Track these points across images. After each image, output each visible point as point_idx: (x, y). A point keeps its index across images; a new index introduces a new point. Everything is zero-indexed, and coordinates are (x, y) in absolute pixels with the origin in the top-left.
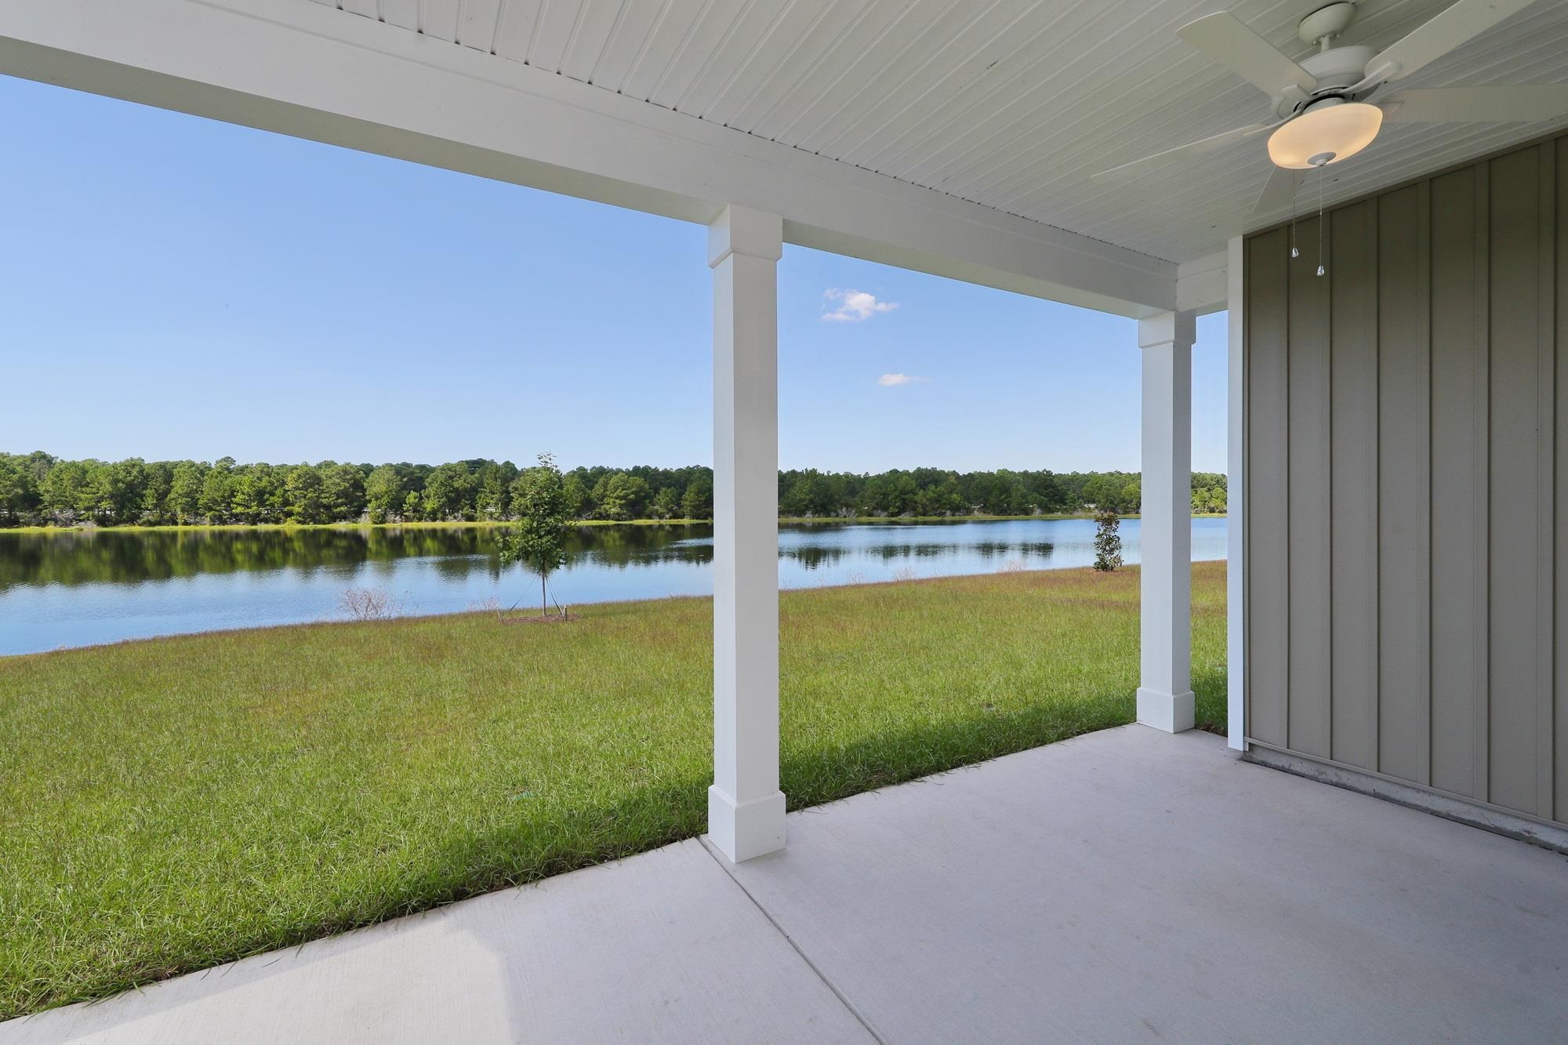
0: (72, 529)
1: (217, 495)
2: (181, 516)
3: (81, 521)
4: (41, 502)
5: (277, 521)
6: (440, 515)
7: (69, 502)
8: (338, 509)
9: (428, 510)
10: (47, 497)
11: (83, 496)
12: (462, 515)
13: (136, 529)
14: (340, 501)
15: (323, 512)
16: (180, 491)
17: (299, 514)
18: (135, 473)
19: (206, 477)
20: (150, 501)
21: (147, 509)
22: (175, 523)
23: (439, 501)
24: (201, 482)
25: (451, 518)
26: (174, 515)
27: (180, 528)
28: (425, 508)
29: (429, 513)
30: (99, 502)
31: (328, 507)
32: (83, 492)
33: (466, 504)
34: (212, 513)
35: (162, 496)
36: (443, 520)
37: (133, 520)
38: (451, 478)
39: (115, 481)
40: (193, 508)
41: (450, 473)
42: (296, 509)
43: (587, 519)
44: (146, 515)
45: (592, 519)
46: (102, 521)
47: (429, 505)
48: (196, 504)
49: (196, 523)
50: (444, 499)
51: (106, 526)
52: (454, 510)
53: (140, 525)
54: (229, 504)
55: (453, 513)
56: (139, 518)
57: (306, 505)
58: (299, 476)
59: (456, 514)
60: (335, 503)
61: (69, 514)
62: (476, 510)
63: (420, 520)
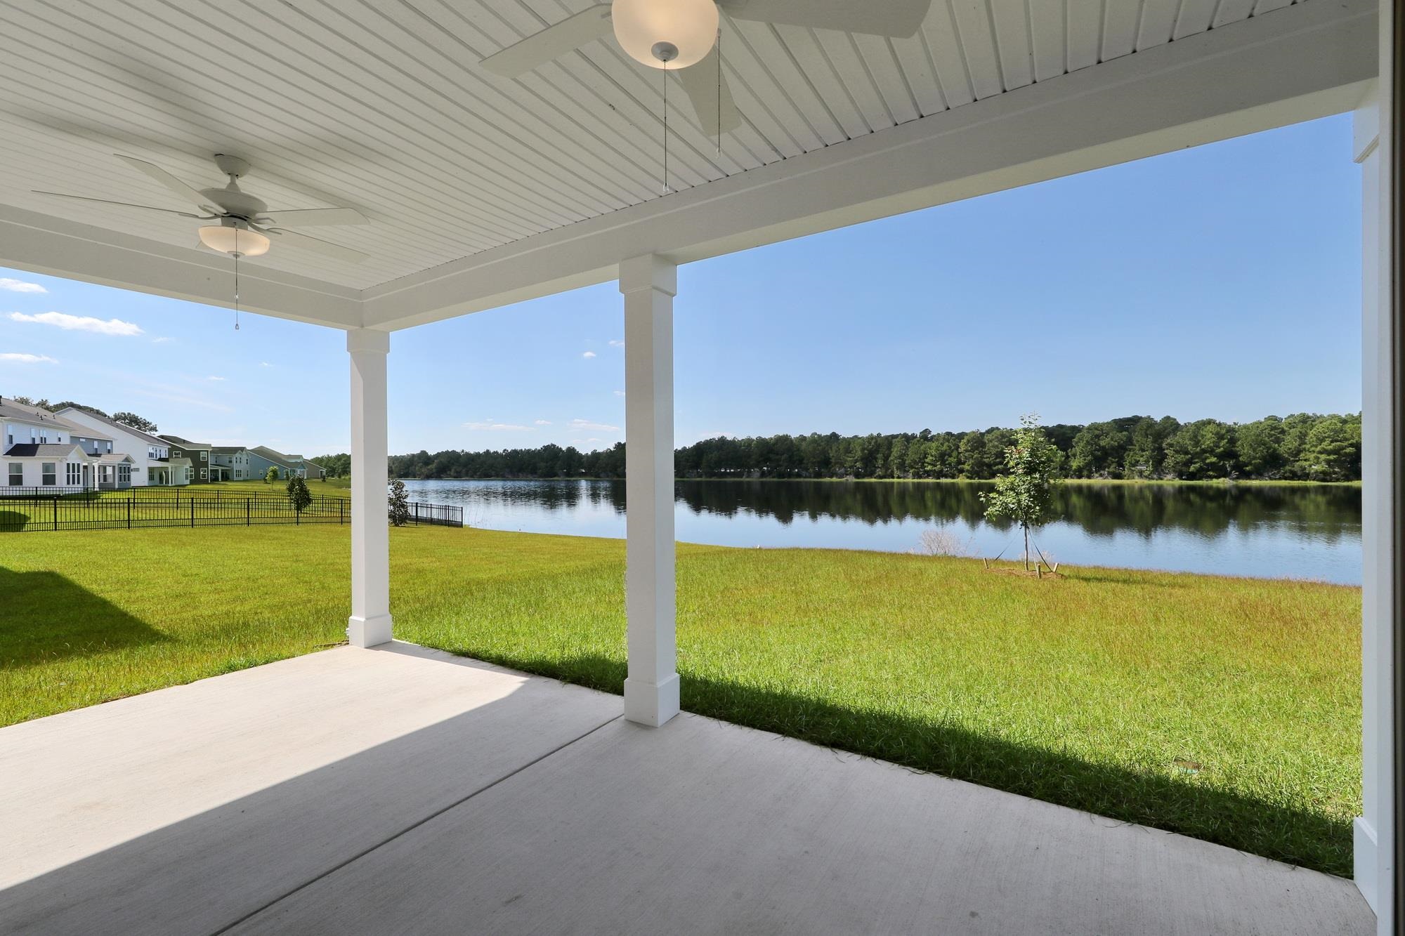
0: (844, 479)
1: (916, 458)
2: (896, 473)
3: (847, 475)
4: (831, 463)
5: (953, 477)
6: (1085, 473)
7: (842, 463)
8: (996, 467)
9: (1074, 468)
10: (833, 460)
11: (849, 459)
12: (1109, 473)
13: (873, 480)
14: (998, 460)
15: (986, 470)
16: (896, 455)
17: (968, 471)
18: (873, 444)
19: (910, 445)
20: (880, 462)
21: (878, 467)
22: (893, 477)
23: (1085, 460)
24: (907, 448)
25: (1097, 475)
26: (893, 472)
27: (895, 480)
28: (1071, 467)
29: (1075, 471)
30: (855, 463)
31: (989, 466)
32: (848, 457)
33: (1113, 462)
34: (914, 470)
35: (886, 458)
36: (1089, 477)
37: (871, 475)
38: (1098, 437)
39: (863, 450)
40: (903, 467)
41: (1097, 432)
42: (966, 467)
43: (1271, 479)
44: (879, 472)
45: (1280, 479)
46: (857, 475)
47: (1075, 464)
48: (905, 463)
49: (904, 477)
50: (1089, 458)
51: (859, 478)
52: (1100, 468)
53: (875, 478)
54: (923, 463)
55: (1099, 471)
56: (875, 473)
57: (972, 464)
58: (968, 441)
59: (1102, 472)
60: (994, 462)
61: (842, 470)
62: (1124, 467)
63: (1066, 477)
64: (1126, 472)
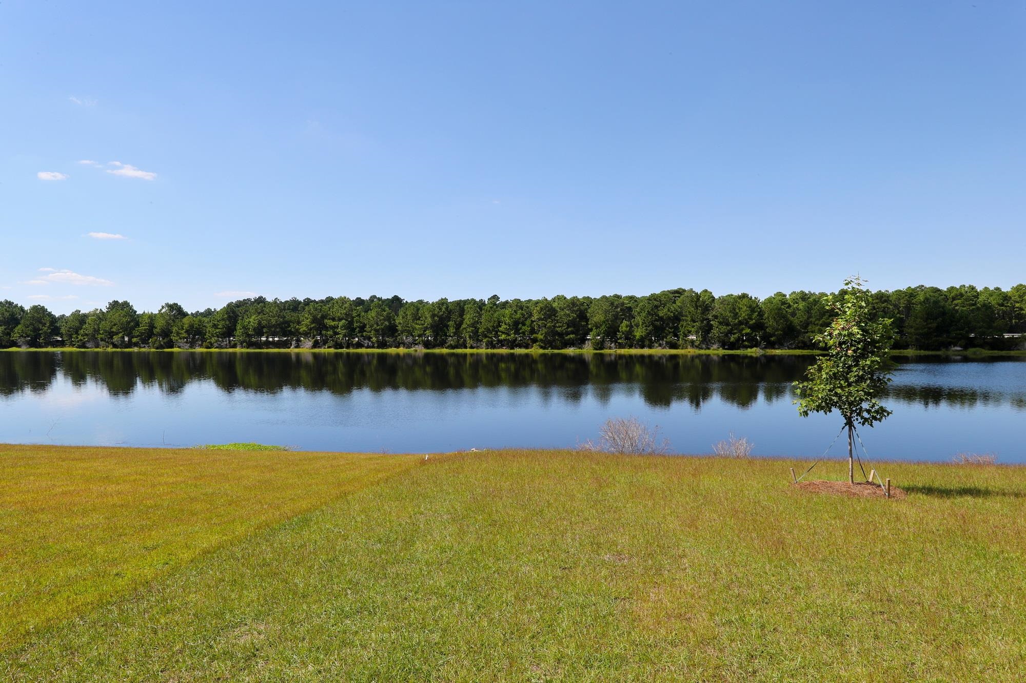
0: (411, 350)
1: (489, 325)
2: (469, 342)
3: (416, 344)
4: (397, 331)
5: (527, 347)
6: (647, 343)
7: (410, 331)
8: (568, 337)
9: (637, 337)
10: (399, 328)
11: (417, 326)
12: (667, 343)
13: (445, 351)
14: (570, 329)
15: (557, 339)
16: (468, 323)
17: (541, 340)
18: (444, 310)
19: (483, 312)
20: (452, 330)
21: (450, 336)
22: (466, 347)
23: (647, 330)
24: (480, 315)
25: (656, 345)
26: (465, 341)
27: (468, 351)
28: (635, 336)
29: (639, 340)
30: (425, 331)
31: (561, 335)
32: (417, 324)
33: (670, 332)
34: (487, 339)
35: (458, 326)
36: (650, 347)
37: (442, 344)
38: (657, 307)
39: (433, 316)
40: (476, 337)
41: (656, 303)
42: (540, 336)
44: (451, 341)
46: (427, 345)
47: (638, 333)
48: (477, 332)
49: (477, 347)
50: (650, 328)
51: (428, 348)
52: (660, 337)
53: (446, 348)
54: (497, 332)
55: (658, 340)
56: (446, 343)
57: (546, 333)
58: (541, 309)
59: (661, 342)
60: (566, 331)
61: (410, 339)
62: (678, 338)
63: (631, 347)
64: (681, 342)
